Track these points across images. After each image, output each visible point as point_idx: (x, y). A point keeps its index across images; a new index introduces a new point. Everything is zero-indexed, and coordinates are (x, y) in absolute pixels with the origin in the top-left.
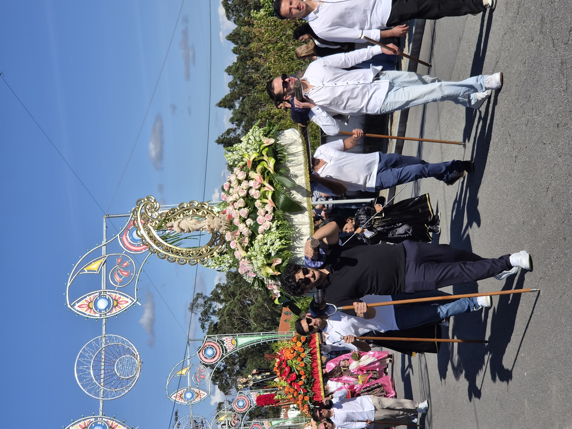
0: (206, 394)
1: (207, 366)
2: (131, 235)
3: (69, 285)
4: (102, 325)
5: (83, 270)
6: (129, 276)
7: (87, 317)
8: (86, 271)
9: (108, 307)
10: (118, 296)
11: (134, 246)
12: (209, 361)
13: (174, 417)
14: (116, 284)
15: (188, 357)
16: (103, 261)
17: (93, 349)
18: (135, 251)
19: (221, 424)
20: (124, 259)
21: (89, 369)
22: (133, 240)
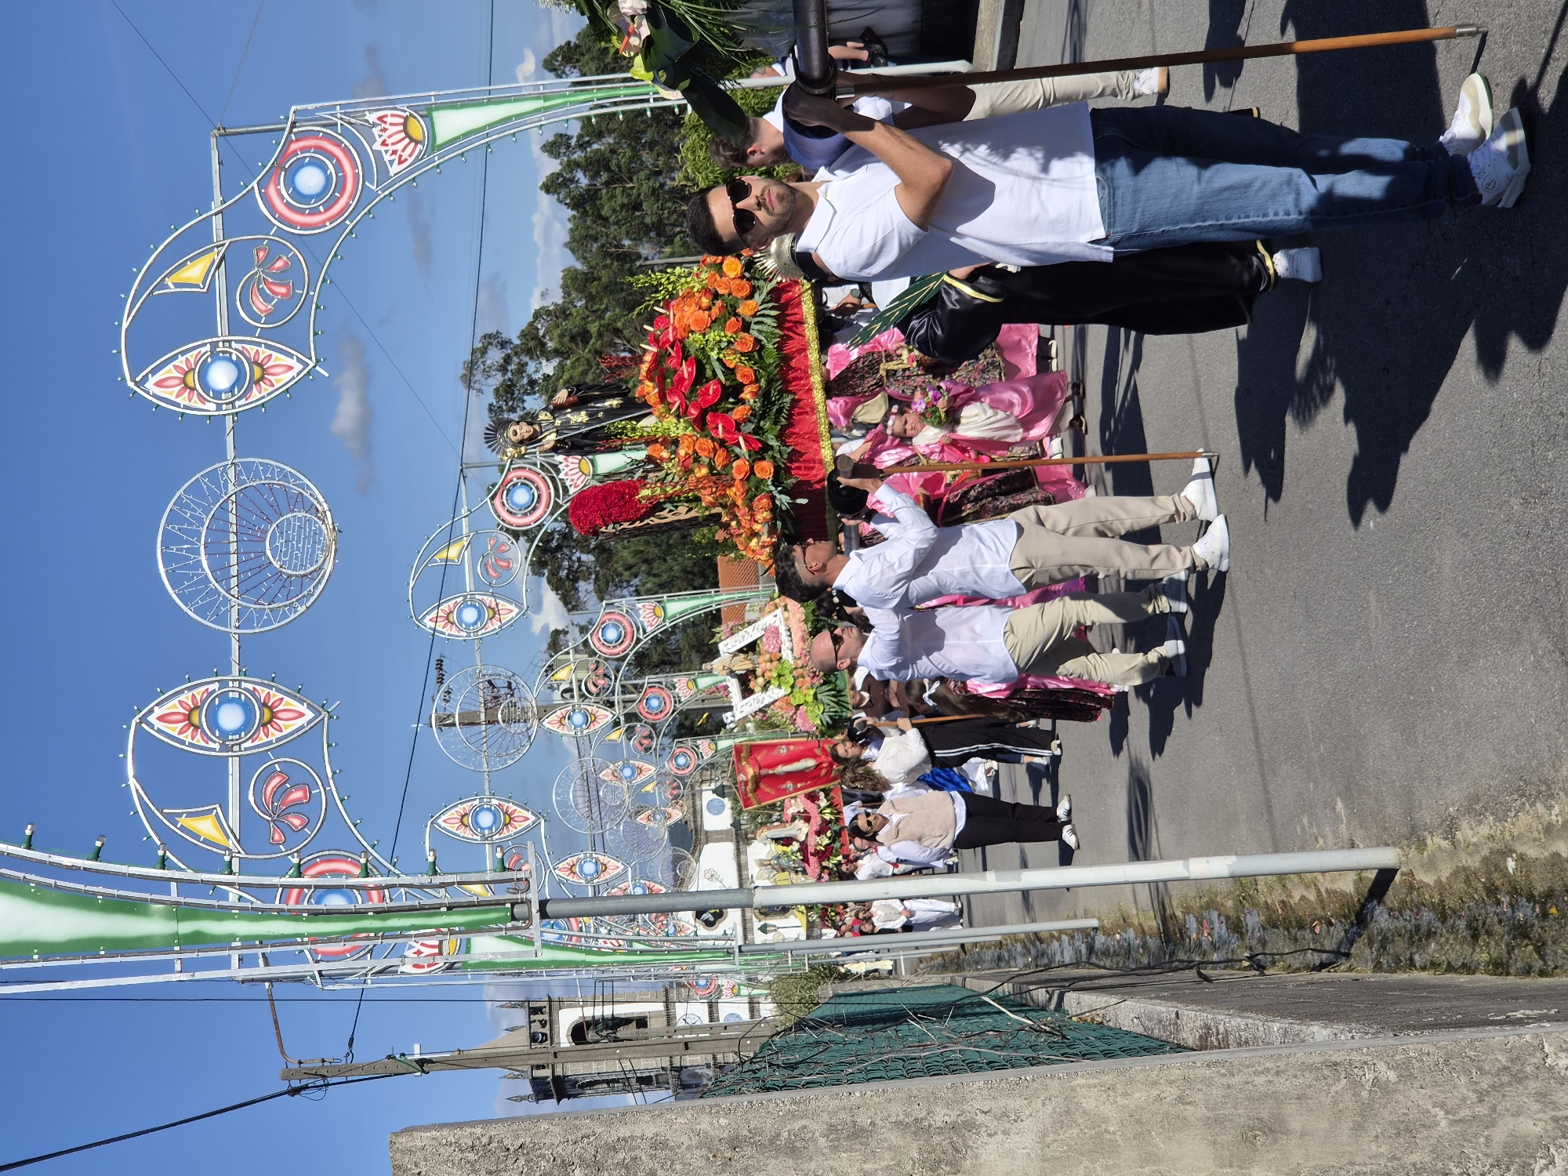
0: (516, 610)
1: (516, 535)
2: (290, 182)
3: (125, 325)
4: (223, 434)
5: (162, 285)
6: (291, 297)
7: (183, 414)
8: (172, 286)
9: (238, 382)
10: (264, 352)
11: (301, 212)
12: (518, 521)
13: (434, 673)
14: (257, 319)
15: (464, 512)
16: (216, 256)
17: (204, 498)
18: (304, 226)
19: (562, 688)
21: (197, 552)
22: (297, 195)
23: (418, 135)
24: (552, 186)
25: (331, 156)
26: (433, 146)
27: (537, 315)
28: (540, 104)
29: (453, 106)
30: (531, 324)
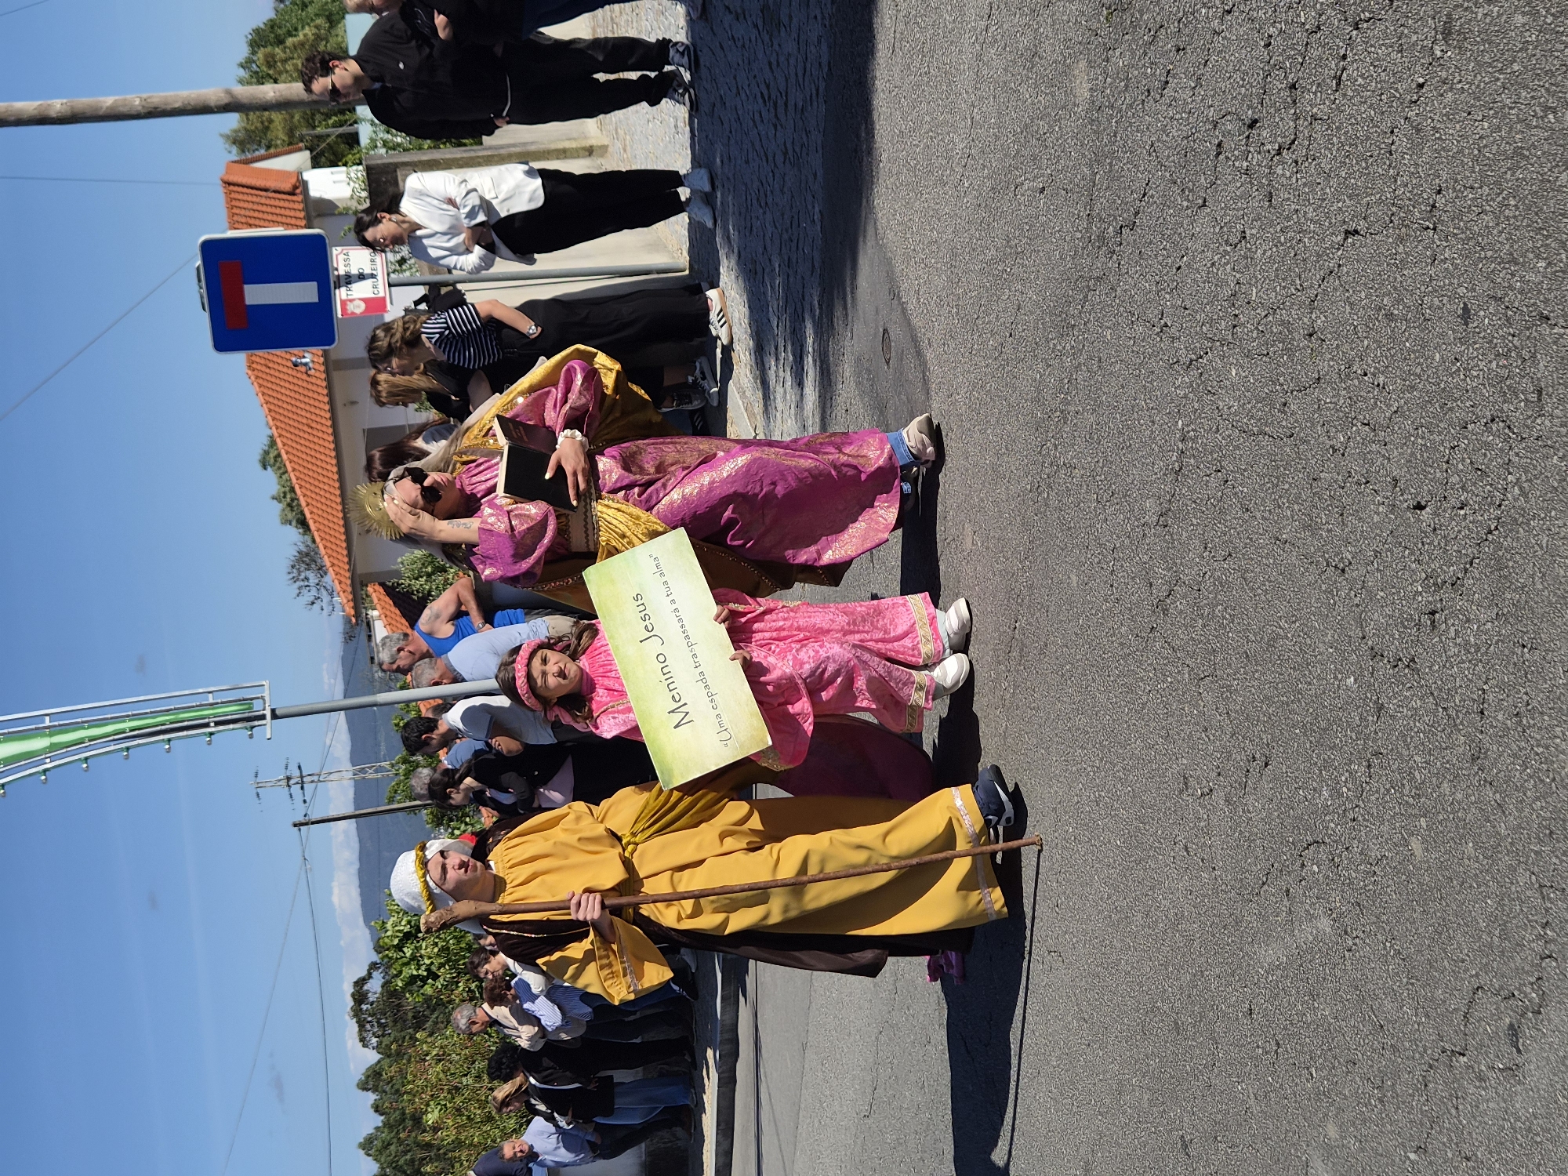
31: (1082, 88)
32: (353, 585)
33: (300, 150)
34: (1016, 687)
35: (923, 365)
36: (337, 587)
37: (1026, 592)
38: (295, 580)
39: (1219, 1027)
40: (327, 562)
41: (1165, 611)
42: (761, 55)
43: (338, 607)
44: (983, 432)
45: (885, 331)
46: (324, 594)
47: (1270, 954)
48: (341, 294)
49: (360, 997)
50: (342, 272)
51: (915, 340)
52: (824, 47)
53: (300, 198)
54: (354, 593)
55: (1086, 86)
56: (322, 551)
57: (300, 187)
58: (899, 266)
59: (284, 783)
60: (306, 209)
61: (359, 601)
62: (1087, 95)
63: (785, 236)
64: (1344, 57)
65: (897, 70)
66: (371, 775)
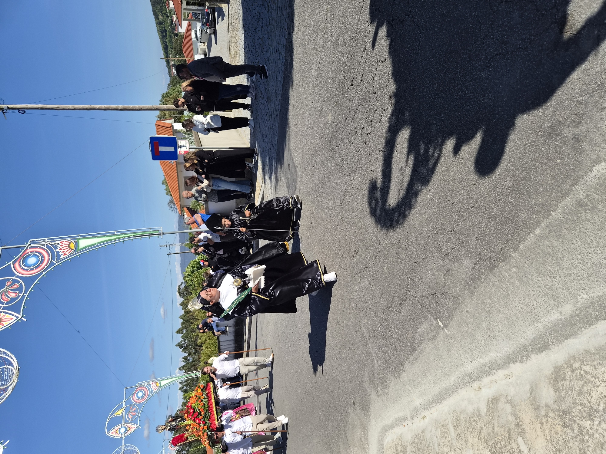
2: (137, 395)
3: (107, 422)
4: (122, 441)
5: (114, 415)
6: (136, 415)
7: (116, 438)
9: (125, 431)
10: (130, 425)
11: (138, 400)
14: (129, 419)
15: (164, 449)
16: (123, 409)
18: (139, 402)
20: (134, 407)
22: (138, 397)
23: (158, 385)
24: (180, 389)
25: (144, 390)
26: (160, 387)
27: (177, 411)
28: (178, 378)
29: (164, 380)
30: (177, 413)
31: (330, 118)
32: (181, 208)
33: (172, 119)
34: (311, 235)
35: (296, 171)
36: (178, 208)
37: (314, 217)
38: (169, 206)
39: (346, 301)
40: (175, 203)
41: (340, 222)
42: (267, 107)
43: (178, 212)
44: (307, 185)
45: (289, 164)
46: (175, 210)
47: (356, 288)
48: (179, 150)
49: (179, 289)
50: (179, 145)
51: (295, 166)
52: (279, 106)
53: (172, 129)
54: (181, 209)
55: (331, 118)
56: (174, 200)
57: (172, 127)
58: (292, 151)
59: (166, 246)
60: (173, 131)
61: (182, 211)
62: (331, 120)
63: (270, 144)
64: (382, 116)
65: (294, 112)
66: (183, 245)
